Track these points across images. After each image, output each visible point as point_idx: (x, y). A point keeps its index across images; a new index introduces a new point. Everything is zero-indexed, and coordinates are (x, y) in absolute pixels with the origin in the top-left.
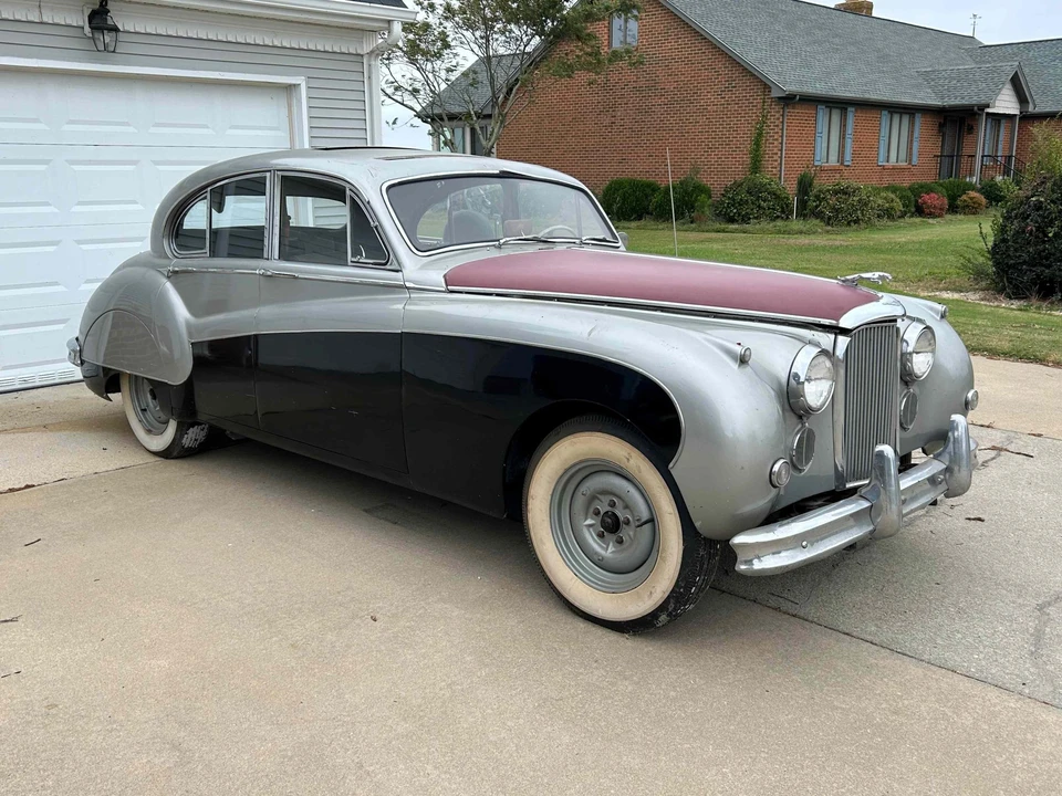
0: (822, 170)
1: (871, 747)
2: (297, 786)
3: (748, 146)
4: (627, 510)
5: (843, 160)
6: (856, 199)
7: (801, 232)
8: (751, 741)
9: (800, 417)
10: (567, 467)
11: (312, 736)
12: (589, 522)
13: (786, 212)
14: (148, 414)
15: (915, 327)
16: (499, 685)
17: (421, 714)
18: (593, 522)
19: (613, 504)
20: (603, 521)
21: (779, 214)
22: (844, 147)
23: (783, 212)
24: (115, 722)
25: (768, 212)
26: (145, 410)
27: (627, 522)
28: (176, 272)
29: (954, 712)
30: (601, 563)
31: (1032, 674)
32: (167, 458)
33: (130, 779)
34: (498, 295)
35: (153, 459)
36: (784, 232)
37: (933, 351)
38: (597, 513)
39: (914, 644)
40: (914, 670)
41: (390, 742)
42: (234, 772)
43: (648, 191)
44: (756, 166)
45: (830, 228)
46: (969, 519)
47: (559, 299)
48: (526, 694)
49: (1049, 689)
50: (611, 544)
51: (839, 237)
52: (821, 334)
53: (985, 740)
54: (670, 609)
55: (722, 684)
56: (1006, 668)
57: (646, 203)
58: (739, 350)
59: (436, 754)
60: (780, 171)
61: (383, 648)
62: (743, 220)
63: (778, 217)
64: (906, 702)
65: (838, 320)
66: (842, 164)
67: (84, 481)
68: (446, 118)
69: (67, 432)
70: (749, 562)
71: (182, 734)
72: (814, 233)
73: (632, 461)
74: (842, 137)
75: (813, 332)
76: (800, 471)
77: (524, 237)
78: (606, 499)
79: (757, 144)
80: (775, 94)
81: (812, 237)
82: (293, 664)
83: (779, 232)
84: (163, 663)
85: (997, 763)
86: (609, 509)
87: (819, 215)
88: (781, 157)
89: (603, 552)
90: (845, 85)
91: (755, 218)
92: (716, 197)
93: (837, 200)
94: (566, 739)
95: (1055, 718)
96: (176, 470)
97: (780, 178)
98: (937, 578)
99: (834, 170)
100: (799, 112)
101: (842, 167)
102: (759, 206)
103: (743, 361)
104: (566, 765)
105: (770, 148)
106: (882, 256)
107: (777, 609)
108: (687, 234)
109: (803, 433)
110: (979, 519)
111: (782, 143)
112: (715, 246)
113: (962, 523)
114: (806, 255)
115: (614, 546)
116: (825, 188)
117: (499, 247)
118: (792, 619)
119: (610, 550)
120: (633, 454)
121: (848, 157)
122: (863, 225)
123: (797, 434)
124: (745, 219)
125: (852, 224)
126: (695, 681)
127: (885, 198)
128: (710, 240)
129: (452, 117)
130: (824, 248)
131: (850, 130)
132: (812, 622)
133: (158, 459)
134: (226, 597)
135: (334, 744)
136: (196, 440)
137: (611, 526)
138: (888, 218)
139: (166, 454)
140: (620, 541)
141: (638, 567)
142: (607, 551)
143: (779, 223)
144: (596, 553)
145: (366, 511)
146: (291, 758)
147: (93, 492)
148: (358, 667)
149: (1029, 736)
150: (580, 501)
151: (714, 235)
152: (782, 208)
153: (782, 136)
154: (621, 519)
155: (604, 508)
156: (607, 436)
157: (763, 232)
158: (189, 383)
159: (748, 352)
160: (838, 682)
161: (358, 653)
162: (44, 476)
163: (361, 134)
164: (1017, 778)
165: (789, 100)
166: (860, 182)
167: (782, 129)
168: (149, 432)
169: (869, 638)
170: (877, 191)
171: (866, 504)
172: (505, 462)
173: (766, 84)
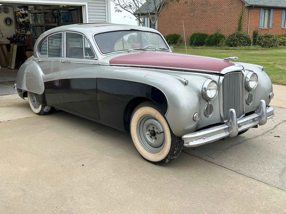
0: (262, 30)
1: (220, 198)
2: (54, 202)
3: (237, 22)
4: (157, 130)
5: (269, 26)
6: (272, 39)
7: (253, 50)
8: (186, 195)
9: (207, 101)
10: (140, 117)
11: (61, 189)
12: (148, 133)
13: (249, 43)
14: (35, 102)
15: (250, 73)
16: (117, 178)
17: (93, 185)
18: (149, 133)
19: (153, 128)
20: (151, 133)
21: (247, 44)
22: (269, 22)
23: (248, 43)
24: (9, 184)
25: (243, 43)
26: (34, 101)
27: (157, 133)
28: (40, 62)
29: (249, 190)
30: (151, 145)
31: (278, 180)
32: (40, 115)
33: (9, 198)
34: (124, 66)
35: (36, 115)
36: (248, 50)
37: (257, 81)
38: (149, 130)
39: (244, 171)
40: (241, 178)
41: (82, 192)
42: (37, 197)
43: (205, 37)
44: (240, 28)
45: (263, 48)
46: (275, 136)
47: (141, 67)
48: (124, 181)
49: (282, 184)
50: (154, 139)
51: (265, 51)
52: (215, 76)
53: (256, 197)
54: (169, 158)
55: (182, 180)
56: (270, 178)
57: (204, 41)
58: (184, 81)
59: (94, 195)
60: (248, 30)
61: (87, 167)
62: (235, 46)
63: (246, 45)
64: (236, 187)
65: (220, 72)
66: (269, 28)
67: (15, 121)
68: (140, 15)
69: (13, 108)
70: (188, 143)
71: (26, 187)
72: (258, 50)
73: (157, 115)
74: (269, 19)
75: (213, 75)
76: (208, 117)
77: (138, 49)
78: (152, 126)
79: (240, 21)
80: (246, 5)
81: (257, 51)
82: (61, 171)
83: (246, 50)
84: (25, 169)
85: (257, 204)
86: (153, 129)
87: (259, 44)
88: (248, 26)
89: (151, 142)
90: (270, 2)
91: (239, 45)
92: (226, 39)
93: (266, 39)
94: (132, 193)
95: (280, 192)
96: (42, 118)
97: (247, 32)
98: (258, 153)
99: (266, 30)
100: (254, 11)
101: (269, 29)
102: (240, 41)
103: (186, 84)
104: (130, 199)
105: (244, 23)
106: (277, 57)
107: (206, 160)
108: (216, 50)
109: (208, 105)
110: (278, 136)
111: (248, 21)
112: (224, 54)
113: (273, 137)
114: (252, 57)
115: (154, 140)
116: (262, 35)
117: (128, 52)
118: (209, 163)
119: (153, 141)
120: (157, 113)
121: (271, 25)
122: (274, 47)
123: (206, 106)
124: (236, 46)
125: (271, 47)
126: (174, 179)
127: (282, 39)
128: (223, 52)
129: (143, 14)
130: (259, 55)
131: (271, 16)
132: (215, 164)
133: (37, 115)
134: (47, 153)
135: (67, 192)
136: (48, 110)
137: (153, 134)
138: (283, 45)
139: (39, 114)
140: (156, 138)
141: (160, 146)
142: (152, 141)
143: (247, 47)
144: (150, 142)
145: (93, 130)
146: (54, 195)
147: (17, 124)
148: (79, 172)
149: (270, 197)
150: (145, 127)
151: (224, 51)
152: (248, 42)
153: (248, 19)
154: (156, 132)
155: (151, 129)
156: (150, 108)
157: (241, 49)
158: (44, 94)
159: (187, 82)
160: (217, 181)
161: (80, 168)
162: (4, 119)
163: (104, 20)
164: (261, 208)
165: (251, 7)
166: (274, 33)
167: (248, 17)
168: (35, 107)
169: (231, 169)
170: (280, 36)
171: (227, 127)
172: (124, 115)
173: (243, 2)
